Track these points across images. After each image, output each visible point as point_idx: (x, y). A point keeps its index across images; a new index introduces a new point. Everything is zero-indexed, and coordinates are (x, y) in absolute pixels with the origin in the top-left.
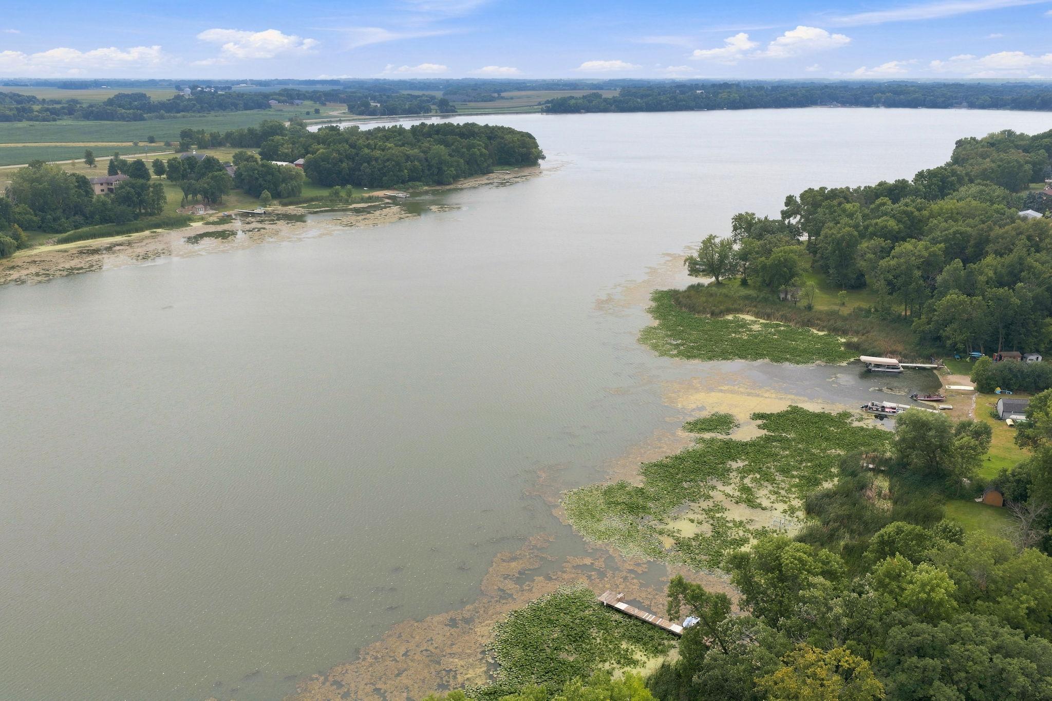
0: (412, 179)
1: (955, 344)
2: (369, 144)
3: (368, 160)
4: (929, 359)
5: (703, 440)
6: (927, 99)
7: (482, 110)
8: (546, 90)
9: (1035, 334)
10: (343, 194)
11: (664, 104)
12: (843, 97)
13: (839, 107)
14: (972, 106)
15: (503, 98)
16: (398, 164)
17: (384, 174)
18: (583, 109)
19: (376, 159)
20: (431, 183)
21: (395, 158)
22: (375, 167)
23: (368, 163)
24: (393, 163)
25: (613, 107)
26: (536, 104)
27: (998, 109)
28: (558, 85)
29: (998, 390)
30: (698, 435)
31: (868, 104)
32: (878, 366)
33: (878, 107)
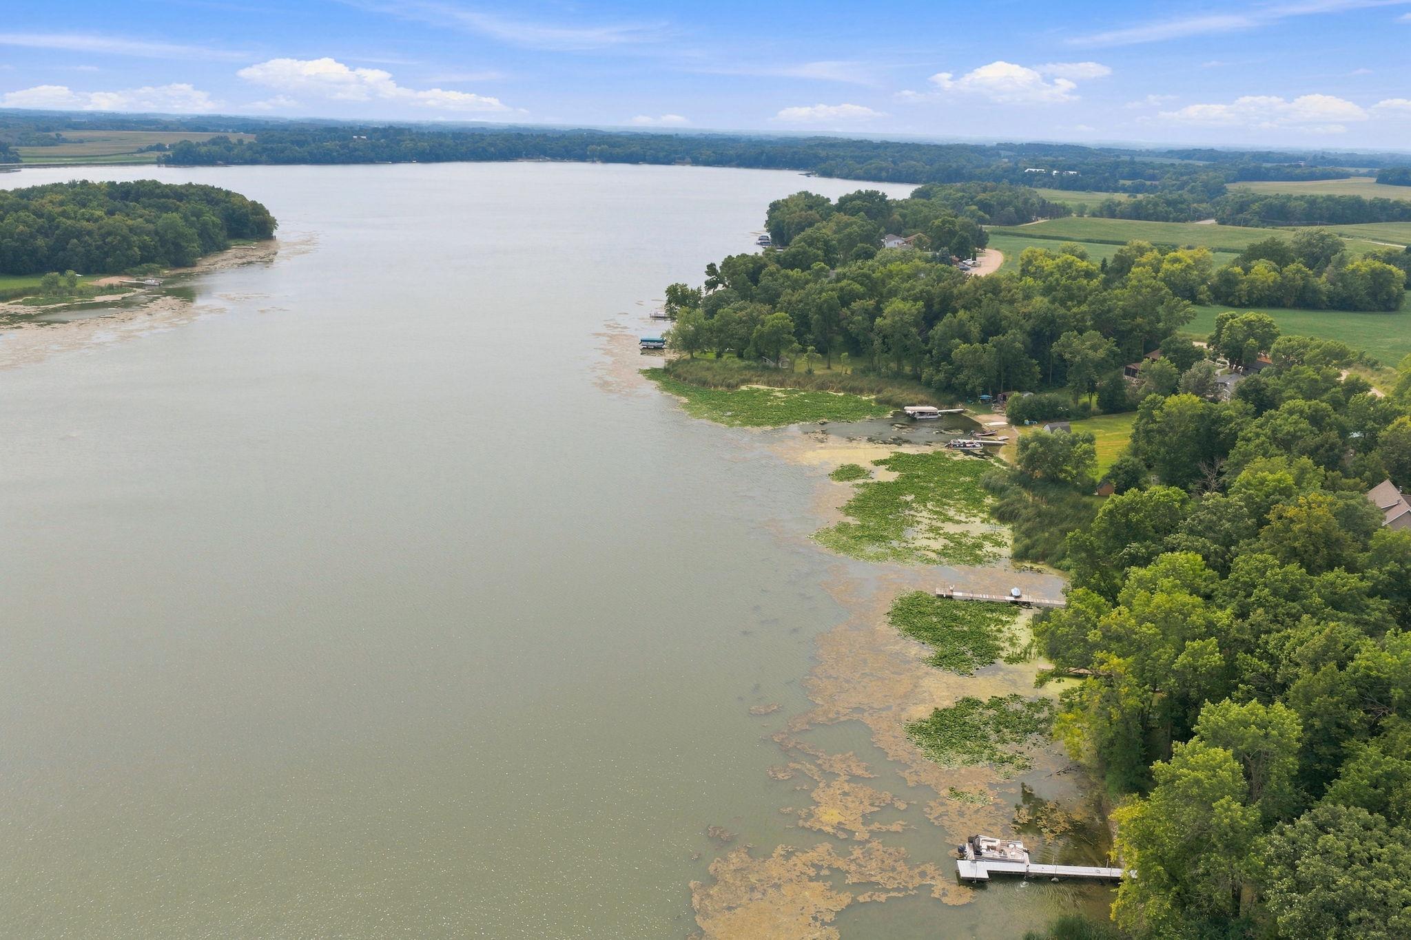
0: (144, 260)
1: (974, 387)
2: (64, 211)
3: (79, 234)
4: (952, 405)
5: (858, 486)
6: (648, 153)
7: (57, 159)
8: (118, 129)
9: (1027, 374)
10: (63, 282)
11: (335, 154)
12: (551, 149)
13: (548, 161)
14: (696, 162)
15: (65, 141)
16: (125, 238)
17: (107, 254)
18: (219, 160)
19: (89, 233)
20: (169, 265)
21: (119, 231)
22: (90, 245)
23: (77, 237)
24: (119, 238)
25: (264, 157)
26: (136, 151)
27: (724, 166)
28: (129, 122)
29: (1027, 422)
30: (850, 483)
31: (582, 157)
32: (922, 413)
33: (593, 161)
